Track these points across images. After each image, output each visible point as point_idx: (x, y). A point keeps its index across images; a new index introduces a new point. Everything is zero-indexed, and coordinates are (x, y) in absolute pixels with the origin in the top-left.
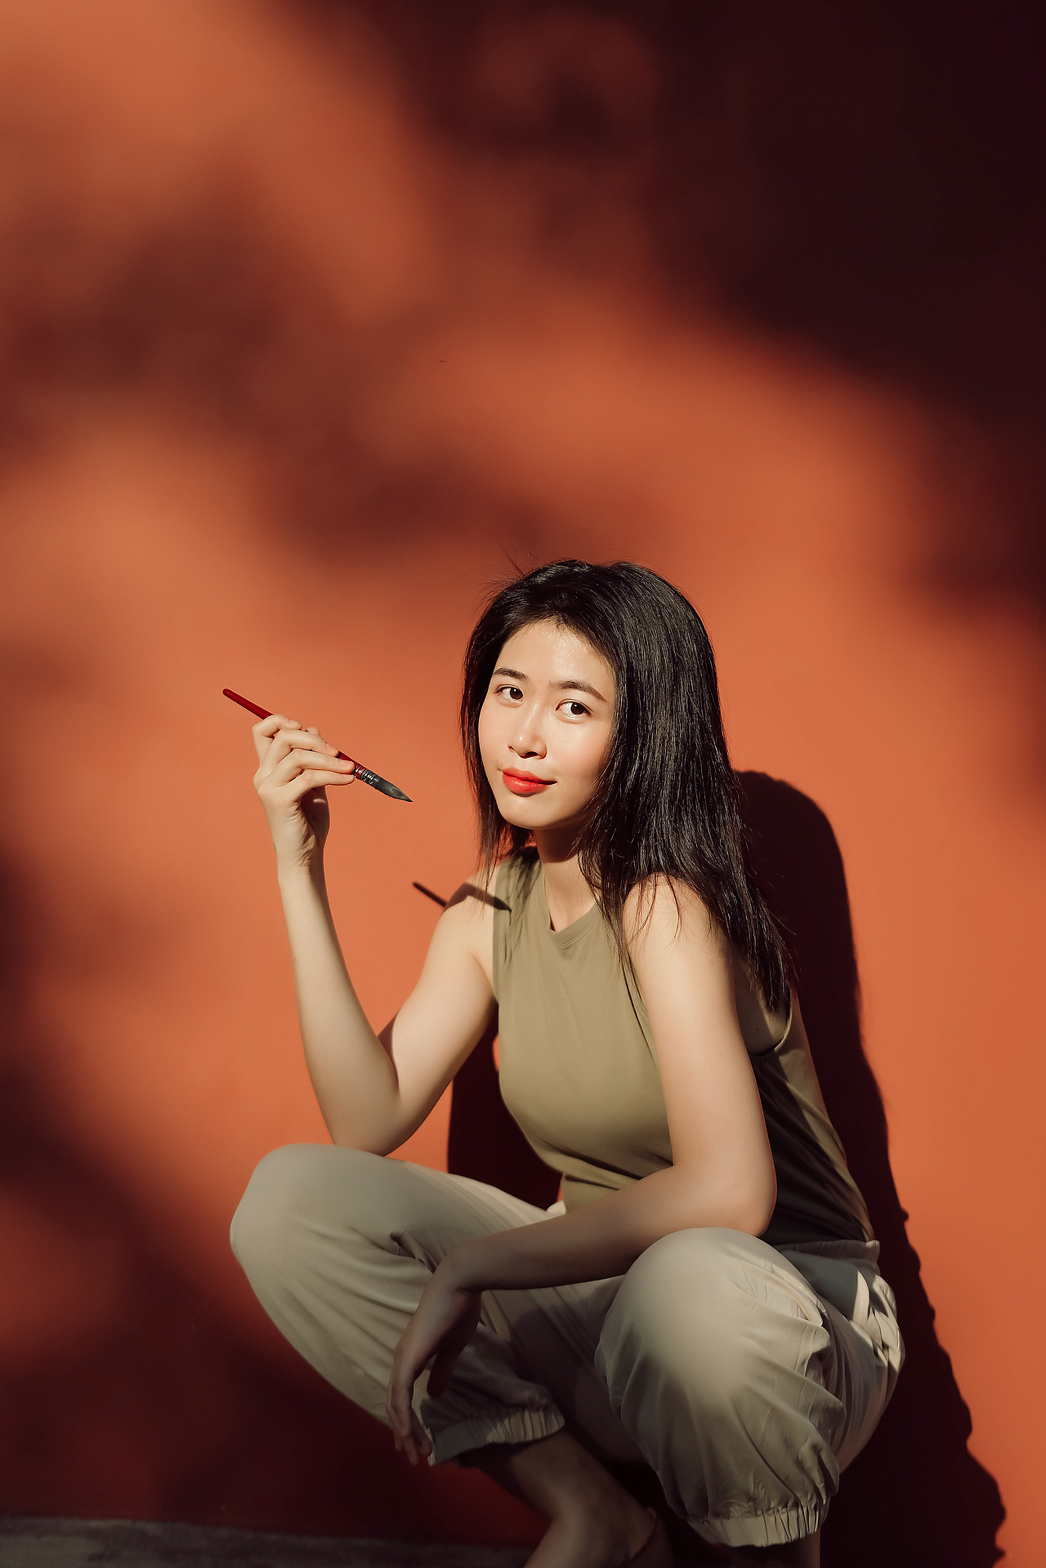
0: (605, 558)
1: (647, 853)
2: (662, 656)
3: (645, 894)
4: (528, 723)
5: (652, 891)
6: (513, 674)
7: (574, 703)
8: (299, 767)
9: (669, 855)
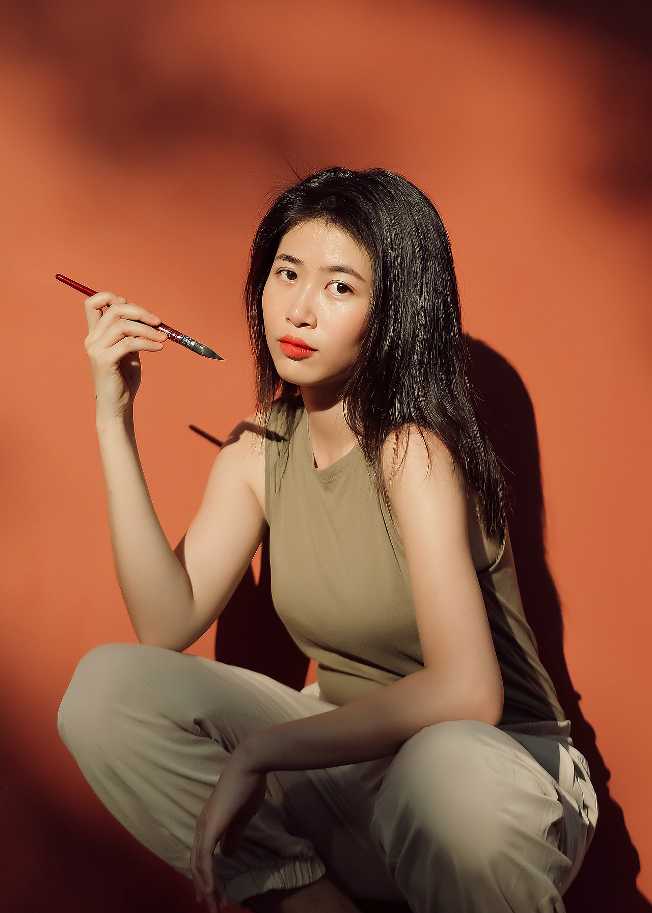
0: (363, 165)
1: (401, 405)
2: (413, 247)
3: (400, 440)
4: (302, 300)
5: (405, 439)
6: (291, 260)
7: (340, 284)
8: (124, 334)
9: (419, 410)
